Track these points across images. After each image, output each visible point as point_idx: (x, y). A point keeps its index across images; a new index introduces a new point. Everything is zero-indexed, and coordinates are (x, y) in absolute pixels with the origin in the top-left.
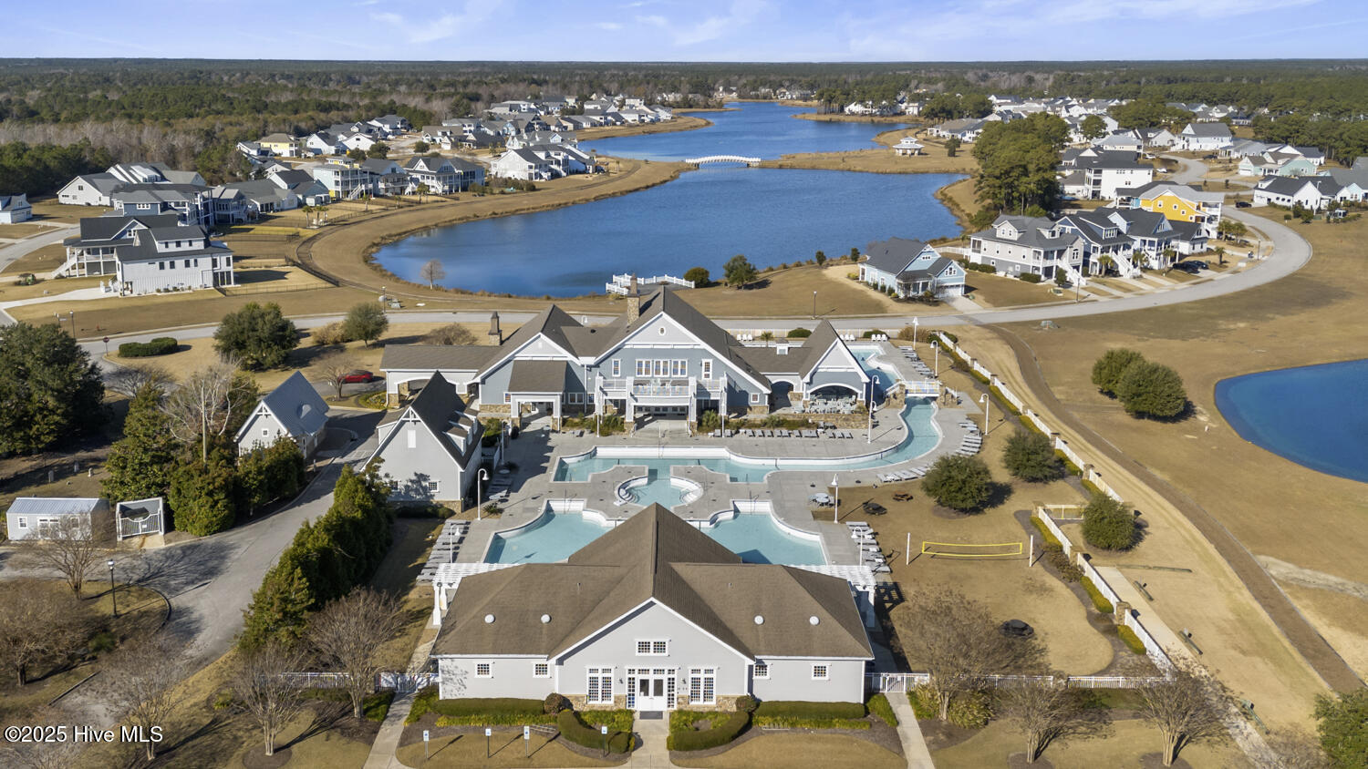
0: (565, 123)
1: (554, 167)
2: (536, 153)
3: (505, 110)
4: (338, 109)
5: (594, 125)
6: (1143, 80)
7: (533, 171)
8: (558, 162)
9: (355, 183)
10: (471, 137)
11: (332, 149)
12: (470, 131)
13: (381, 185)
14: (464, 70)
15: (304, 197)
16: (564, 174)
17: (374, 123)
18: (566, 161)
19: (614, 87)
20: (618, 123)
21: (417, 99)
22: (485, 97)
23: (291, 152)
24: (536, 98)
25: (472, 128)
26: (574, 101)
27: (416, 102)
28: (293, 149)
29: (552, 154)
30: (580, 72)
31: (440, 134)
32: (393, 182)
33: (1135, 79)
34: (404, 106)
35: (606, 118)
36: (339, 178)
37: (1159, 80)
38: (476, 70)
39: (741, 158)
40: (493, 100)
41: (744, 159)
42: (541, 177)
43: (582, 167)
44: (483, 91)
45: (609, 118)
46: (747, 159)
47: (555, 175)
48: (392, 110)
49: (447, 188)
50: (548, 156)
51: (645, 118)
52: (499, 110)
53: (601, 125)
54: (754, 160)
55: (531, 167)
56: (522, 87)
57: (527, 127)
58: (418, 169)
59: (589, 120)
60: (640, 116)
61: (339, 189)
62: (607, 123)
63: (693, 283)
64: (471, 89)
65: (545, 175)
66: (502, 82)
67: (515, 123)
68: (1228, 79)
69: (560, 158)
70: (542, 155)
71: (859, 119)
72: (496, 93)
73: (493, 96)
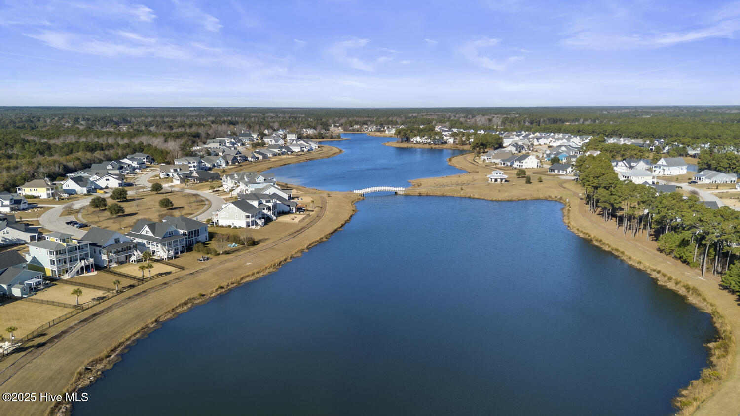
0: (257, 155)
1: (266, 212)
2: (250, 202)
3: (217, 145)
4: (102, 149)
5: (275, 155)
7: (249, 220)
8: (269, 208)
9: (73, 260)
10: (195, 174)
11: (85, 190)
12: (194, 166)
13: (104, 257)
14: (191, 114)
15: (10, 286)
16: (274, 218)
17: (125, 161)
18: (275, 206)
19: (276, 126)
20: (289, 153)
21: (158, 140)
22: (203, 135)
23: (48, 195)
24: (234, 134)
25: (196, 164)
26: (257, 136)
27: (157, 142)
28: (50, 192)
29: (264, 201)
30: (254, 115)
31: (172, 170)
32: (117, 253)
34: (149, 145)
35: (281, 150)
36: (54, 258)
38: (197, 114)
39: (391, 188)
40: (209, 137)
41: (393, 189)
42: (257, 224)
43: (286, 209)
44: (202, 130)
45: (284, 150)
46: (396, 189)
47: (268, 220)
48: (141, 149)
49: (172, 253)
50: (260, 203)
51: (305, 149)
52: (212, 145)
53: (279, 155)
54: (401, 189)
55: (248, 217)
56: (224, 127)
57: (233, 160)
58: (144, 233)
59: (271, 151)
60: (301, 148)
61: (55, 268)
62: (283, 153)
64: (194, 129)
65: (260, 222)
66: (213, 123)
67: (224, 157)
69: (270, 204)
70: (255, 203)
71: (422, 146)
72: (210, 132)
73: (208, 134)
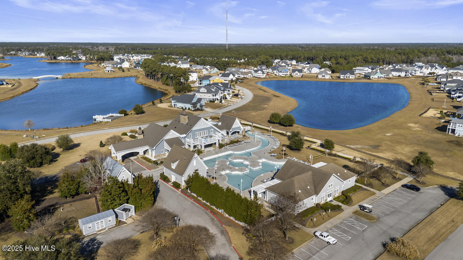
6: (138, 49)
33: (136, 48)
37: (142, 48)
39: (54, 76)
41: (55, 76)
43: (1, 83)
46: (57, 76)
54: (60, 76)
63: (123, 114)
68: (159, 49)
71: (66, 61)
